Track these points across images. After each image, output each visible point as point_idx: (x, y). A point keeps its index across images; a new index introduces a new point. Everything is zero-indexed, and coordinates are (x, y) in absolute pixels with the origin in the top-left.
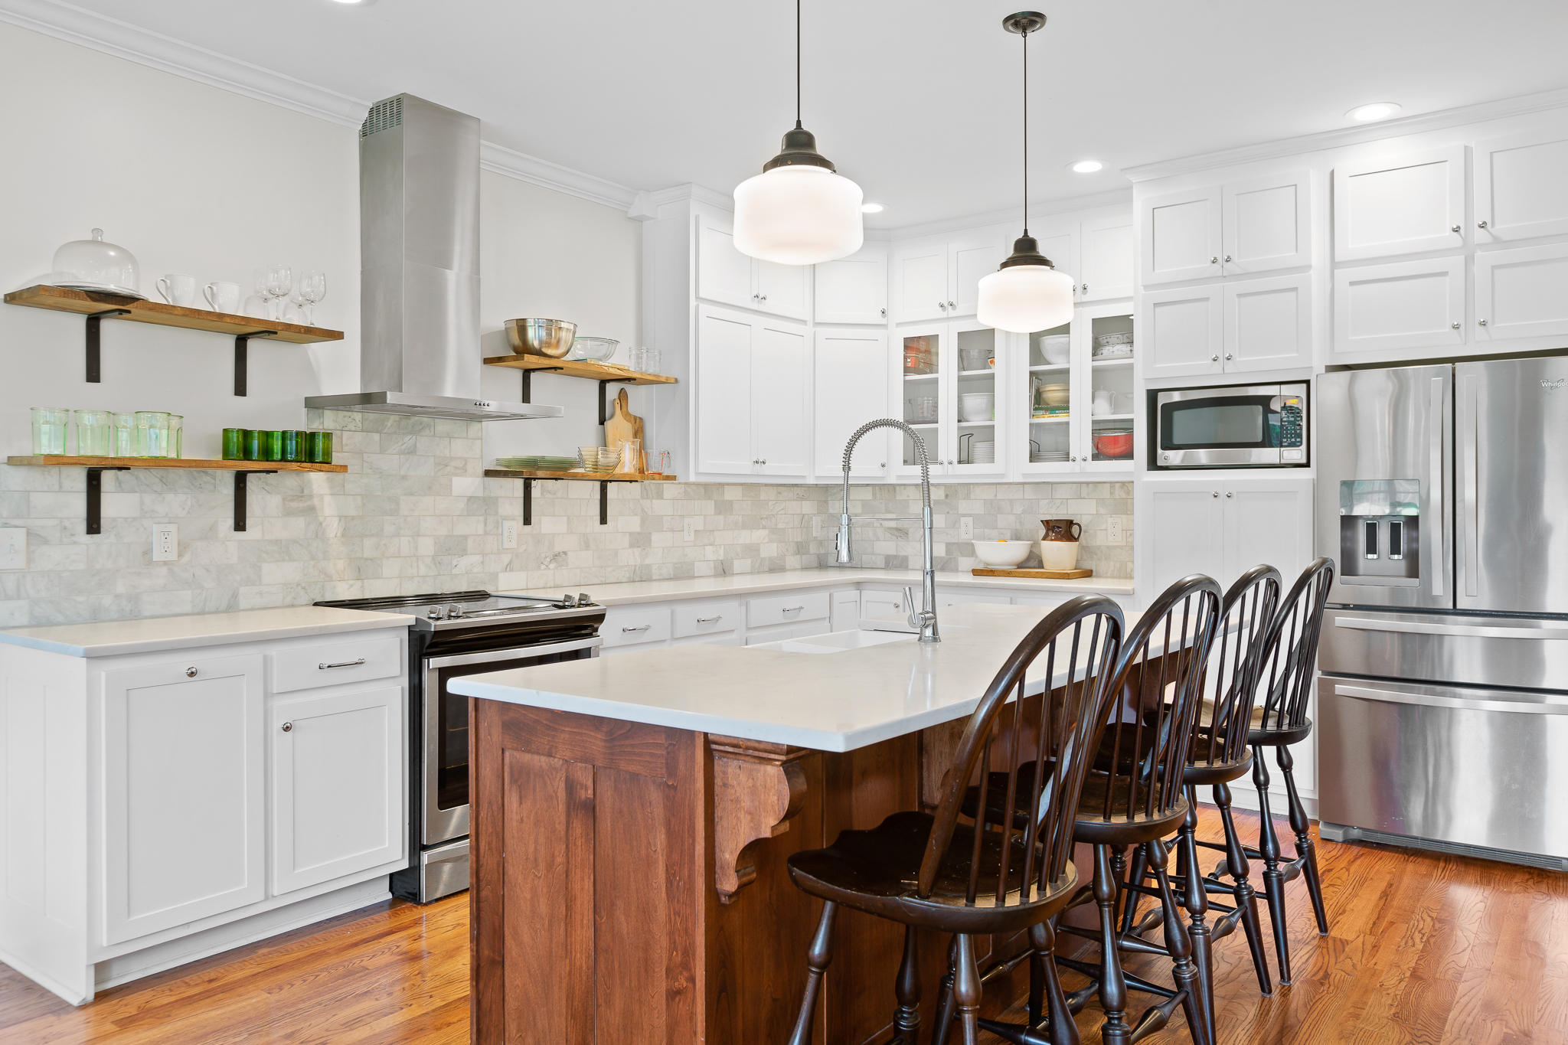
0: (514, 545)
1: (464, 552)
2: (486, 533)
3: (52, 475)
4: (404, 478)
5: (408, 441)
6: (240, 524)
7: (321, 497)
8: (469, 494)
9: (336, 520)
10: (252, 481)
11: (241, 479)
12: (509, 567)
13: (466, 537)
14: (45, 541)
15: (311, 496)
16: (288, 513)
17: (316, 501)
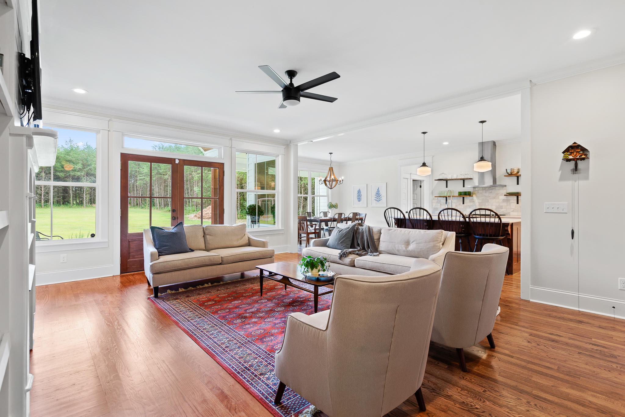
0: (514, 207)
1: (502, 208)
2: (507, 205)
3: (442, 198)
4: (490, 196)
5: (491, 191)
6: (463, 203)
7: (475, 200)
8: (503, 199)
9: (478, 203)
10: (465, 198)
11: (463, 198)
12: (513, 211)
13: (502, 206)
14: (442, 205)
15: (474, 200)
16: (470, 202)
17: (475, 201)
